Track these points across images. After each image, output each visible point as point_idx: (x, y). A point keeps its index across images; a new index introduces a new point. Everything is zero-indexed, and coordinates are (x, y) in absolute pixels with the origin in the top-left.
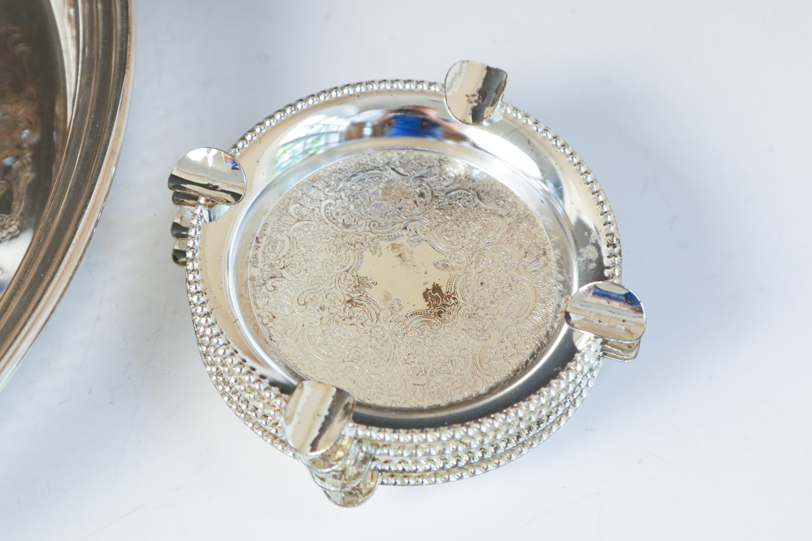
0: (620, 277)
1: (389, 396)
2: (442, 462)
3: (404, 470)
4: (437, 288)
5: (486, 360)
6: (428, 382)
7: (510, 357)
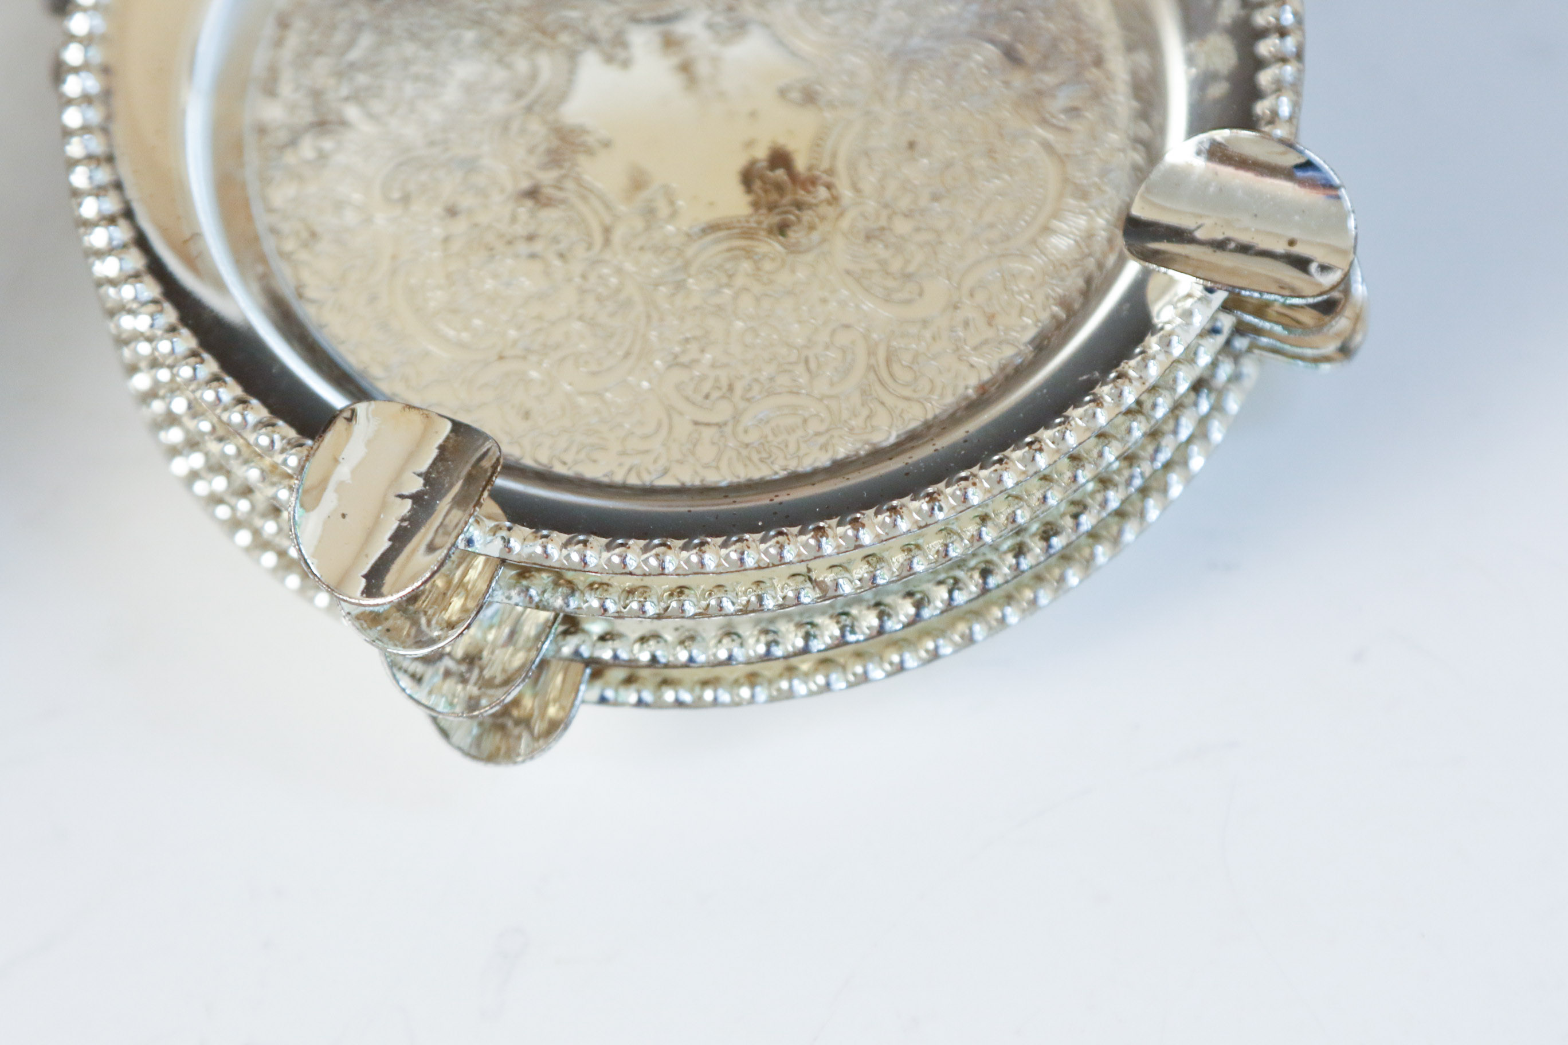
0: (1295, 121)
1: (623, 453)
2: (763, 639)
3: (654, 659)
4: (780, 159)
5: (906, 358)
6: (736, 418)
7: (975, 349)
